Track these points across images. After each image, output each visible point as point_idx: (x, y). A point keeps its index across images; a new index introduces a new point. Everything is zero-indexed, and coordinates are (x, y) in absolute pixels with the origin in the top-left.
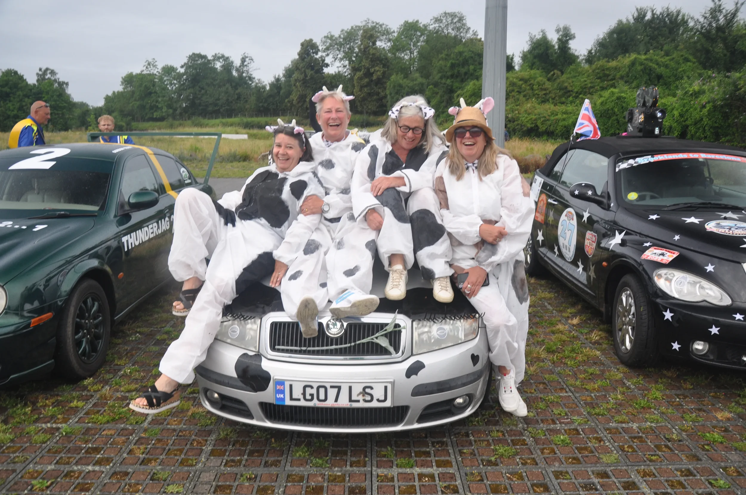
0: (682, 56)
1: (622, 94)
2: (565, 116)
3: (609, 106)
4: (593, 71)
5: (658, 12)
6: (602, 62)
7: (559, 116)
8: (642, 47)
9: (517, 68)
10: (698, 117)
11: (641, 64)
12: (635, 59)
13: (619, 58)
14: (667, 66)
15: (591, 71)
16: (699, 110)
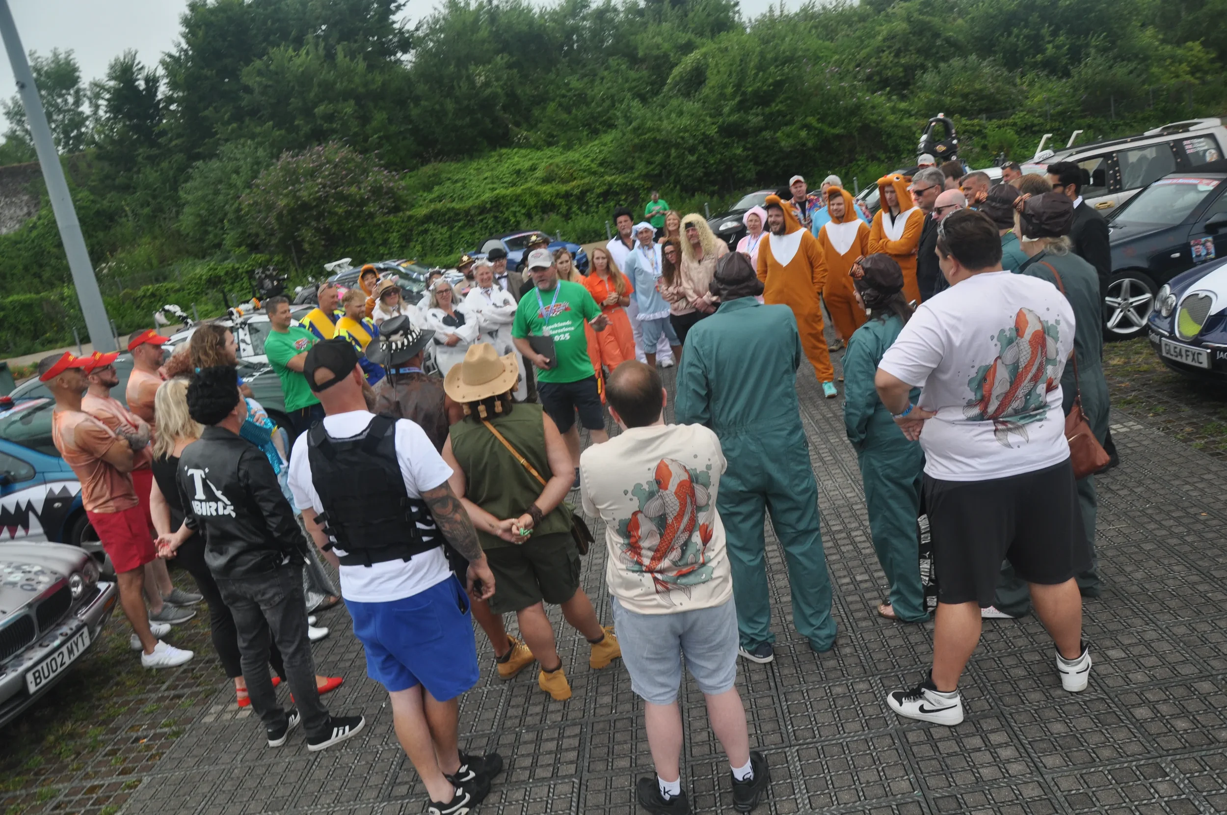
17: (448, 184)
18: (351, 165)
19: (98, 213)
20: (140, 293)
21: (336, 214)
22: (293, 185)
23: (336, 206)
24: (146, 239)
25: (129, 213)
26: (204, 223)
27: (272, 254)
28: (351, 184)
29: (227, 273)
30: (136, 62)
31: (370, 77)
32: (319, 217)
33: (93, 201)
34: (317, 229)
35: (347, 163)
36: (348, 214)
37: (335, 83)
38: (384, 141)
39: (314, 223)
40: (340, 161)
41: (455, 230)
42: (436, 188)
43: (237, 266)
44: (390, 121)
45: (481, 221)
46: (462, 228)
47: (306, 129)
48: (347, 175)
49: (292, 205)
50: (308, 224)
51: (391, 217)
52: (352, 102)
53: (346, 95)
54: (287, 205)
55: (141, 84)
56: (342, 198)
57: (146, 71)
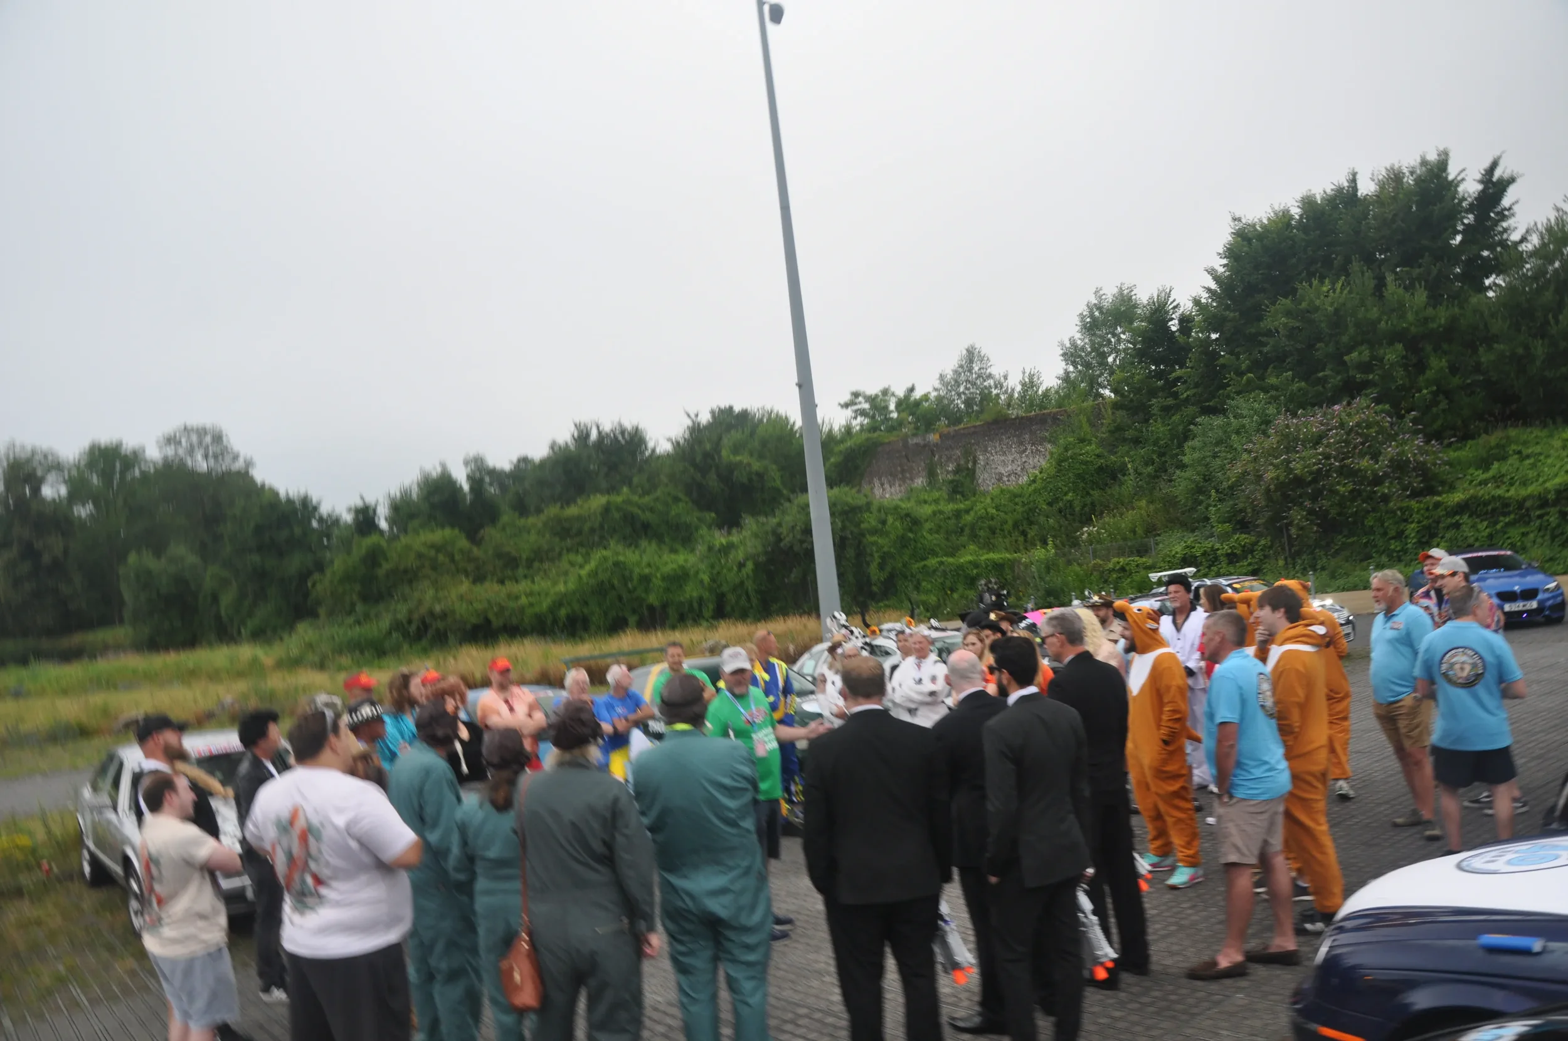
0: (669, 494)
1: (621, 558)
2: (531, 599)
3: (603, 576)
4: (545, 524)
5: (607, 427)
6: (553, 510)
7: (524, 600)
8: (604, 485)
9: (383, 525)
10: (737, 581)
11: (618, 509)
12: (608, 503)
13: (579, 502)
14: (652, 510)
15: (540, 525)
16: (735, 568)
17: (1513, 460)
18: (1373, 431)
19: (1101, 469)
20: (1111, 565)
21: (1337, 492)
22: (1287, 453)
23: (1338, 483)
24: (1143, 503)
25: (1131, 471)
26: (1200, 490)
27: (1260, 535)
28: (1362, 455)
29: (1204, 554)
30: (1171, 300)
31: (1430, 311)
32: (1314, 498)
33: (1098, 456)
34: (1311, 512)
35: (1368, 427)
36: (1355, 494)
37: (1379, 320)
38: (1441, 397)
39: (1307, 503)
40: (1358, 425)
41: (1498, 527)
42: (1496, 465)
43: (1217, 546)
44: (1453, 370)
45: (1540, 517)
46: (1508, 525)
47: (1336, 380)
48: (1363, 444)
49: (1282, 478)
50: (1302, 503)
51: (1413, 504)
52: (1399, 347)
53: (1396, 336)
54: (1277, 478)
55: (1174, 325)
56: (1346, 472)
57: (1182, 309)
